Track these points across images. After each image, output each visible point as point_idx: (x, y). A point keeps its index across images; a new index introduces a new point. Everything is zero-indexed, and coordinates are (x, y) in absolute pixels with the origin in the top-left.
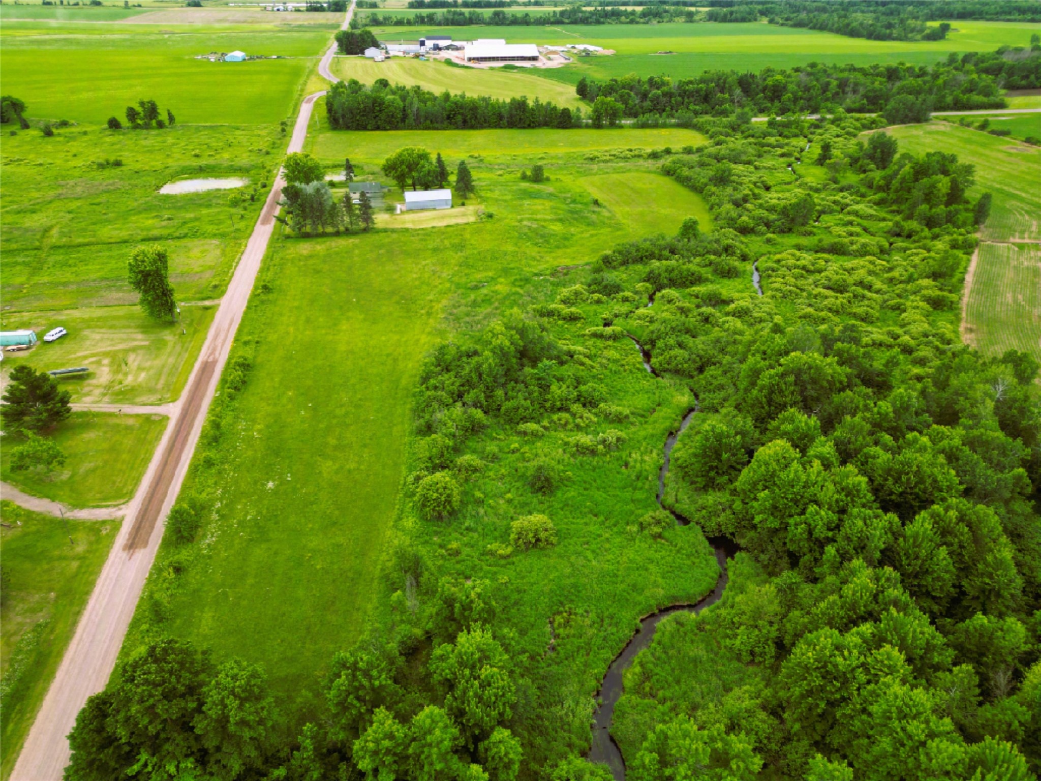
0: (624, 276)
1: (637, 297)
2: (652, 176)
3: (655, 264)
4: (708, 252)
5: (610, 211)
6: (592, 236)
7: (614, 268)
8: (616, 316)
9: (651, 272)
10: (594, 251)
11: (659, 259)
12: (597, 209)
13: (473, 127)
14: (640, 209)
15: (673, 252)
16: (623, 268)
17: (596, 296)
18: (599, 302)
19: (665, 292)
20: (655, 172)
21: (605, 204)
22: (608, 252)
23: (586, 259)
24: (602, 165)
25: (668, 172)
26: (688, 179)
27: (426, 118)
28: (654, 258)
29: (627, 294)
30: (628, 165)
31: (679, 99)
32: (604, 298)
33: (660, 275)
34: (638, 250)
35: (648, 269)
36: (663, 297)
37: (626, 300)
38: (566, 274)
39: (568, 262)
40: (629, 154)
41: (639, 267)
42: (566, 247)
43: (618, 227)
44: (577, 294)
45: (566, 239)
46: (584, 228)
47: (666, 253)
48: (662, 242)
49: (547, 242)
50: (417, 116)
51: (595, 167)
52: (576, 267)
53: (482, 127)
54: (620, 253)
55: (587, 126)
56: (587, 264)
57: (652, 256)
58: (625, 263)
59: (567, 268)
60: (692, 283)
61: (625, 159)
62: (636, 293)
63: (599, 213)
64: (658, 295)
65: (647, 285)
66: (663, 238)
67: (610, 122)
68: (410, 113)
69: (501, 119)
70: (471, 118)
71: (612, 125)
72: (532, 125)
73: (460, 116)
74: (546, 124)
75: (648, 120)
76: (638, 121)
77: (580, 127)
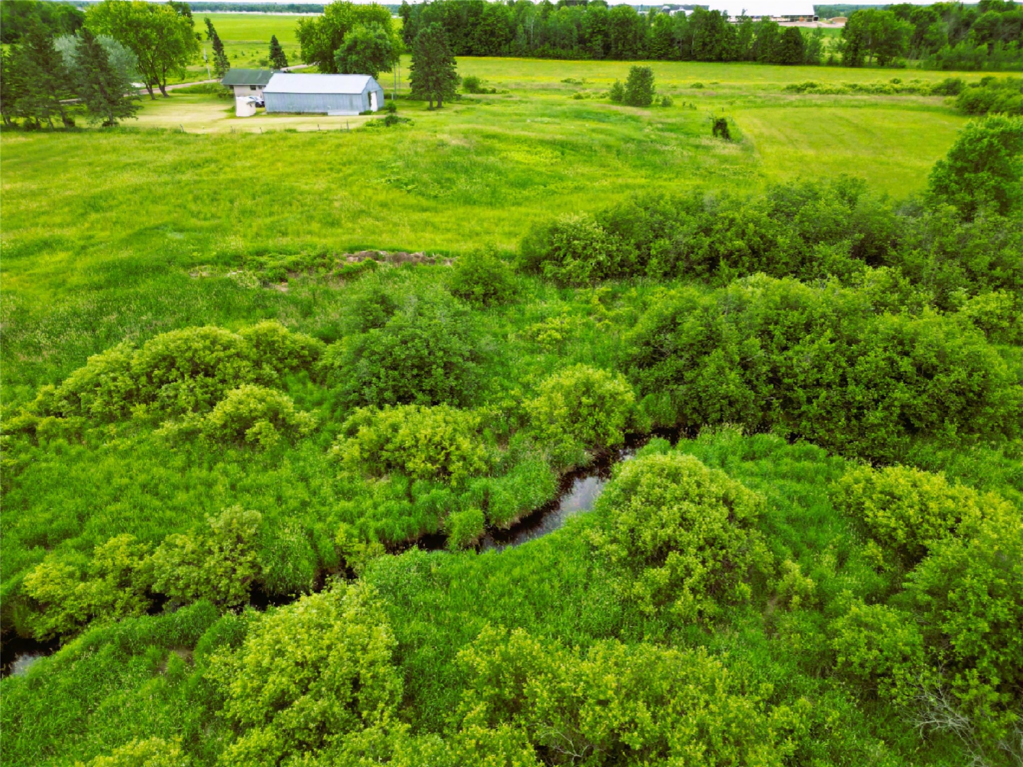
2: (926, 115)
14: (847, 155)
24: (812, 96)
27: (545, 40)
51: (791, 97)
53: (635, 57)
61: (878, 91)
67: (879, 58)
68: (520, 29)
69: (671, 45)
70: (617, 40)
71: (882, 63)
72: (724, 56)
73: (600, 37)
74: (751, 58)
75: (960, 57)
76: (939, 58)
77: (817, 63)
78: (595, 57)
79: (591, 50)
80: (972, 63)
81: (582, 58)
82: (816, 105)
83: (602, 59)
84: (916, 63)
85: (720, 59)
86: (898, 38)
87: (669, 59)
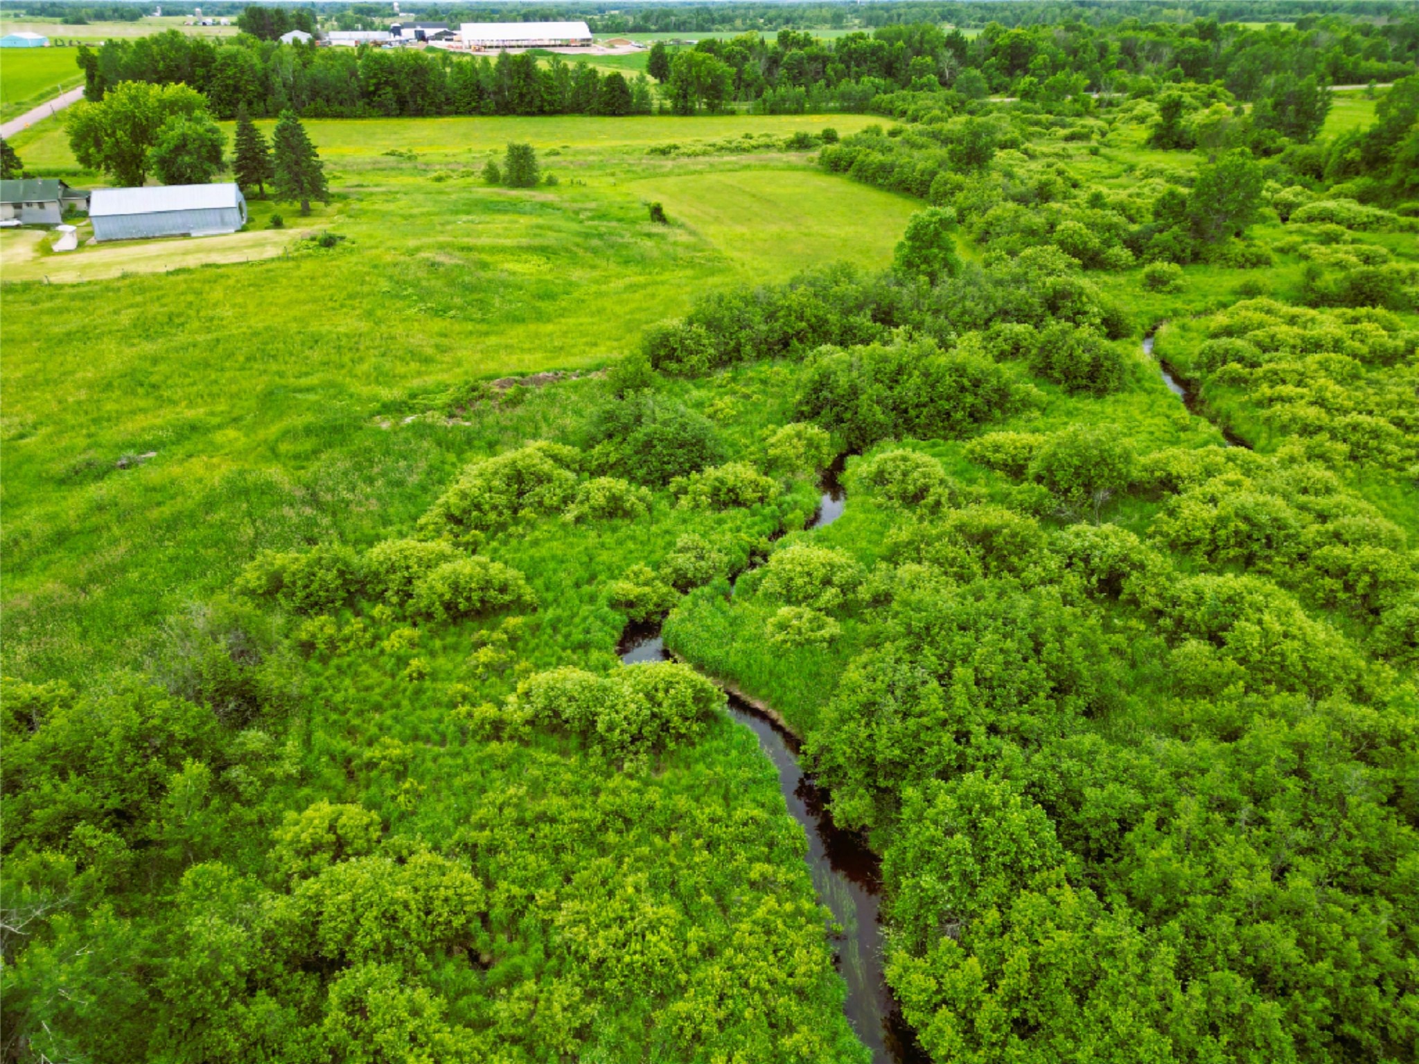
0: (725, 403)
1: (774, 485)
2: (799, 175)
3: (830, 356)
4: (1004, 314)
5: (692, 233)
6: (632, 288)
7: (692, 375)
8: (684, 584)
9: (822, 383)
10: (630, 327)
11: (843, 343)
12: (658, 228)
13: (420, 113)
14: (774, 229)
15: (886, 316)
16: (724, 375)
17: (602, 487)
18: (614, 510)
19: (886, 454)
20: (804, 169)
21: (682, 220)
22: (673, 322)
23: (601, 353)
24: (685, 160)
25: (835, 166)
26: (885, 169)
27: (314, 95)
28: (826, 337)
29: (739, 472)
30: (744, 159)
31: (841, 66)
32: (634, 494)
33: (854, 392)
34: (771, 317)
35: (807, 374)
36: (880, 478)
37: (727, 498)
38: (514, 402)
39: (535, 363)
40: (747, 143)
41: (779, 369)
42: (540, 317)
43: (713, 265)
44: (519, 479)
45: (549, 296)
46: (613, 268)
47: (863, 320)
48: (844, 288)
49: (483, 305)
50: (293, 90)
51: (668, 164)
52: (558, 376)
53: (440, 113)
54: (712, 324)
55: (663, 112)
56: (598, 367)
57: (820, 332)
58: (729, 357)
59: (523, 380)
60: (978, 418)
61: (739, 150)
62: (769, 466)
63: (663, 237)
64: (859, 468)
65: (813, 430)
66: (850, 278)
67: (708, 104)
68: (277, 81)
69: (481, 98)
70: (413, 93)
71: (713, 110)
72: (547, 108)
73: (389, 89)
74: (577, 108)
75: (784, 100)
76: (765, 101)
77: (647, 112)
78: (388, 115)
79: (381, 105)
80: (794, 106)
81: (371, 116)
82: (695, 172)
83: (398, 116)
84: (745, 106)
85: (542, 112)
86: (722, 82)
87: (483, 114)
